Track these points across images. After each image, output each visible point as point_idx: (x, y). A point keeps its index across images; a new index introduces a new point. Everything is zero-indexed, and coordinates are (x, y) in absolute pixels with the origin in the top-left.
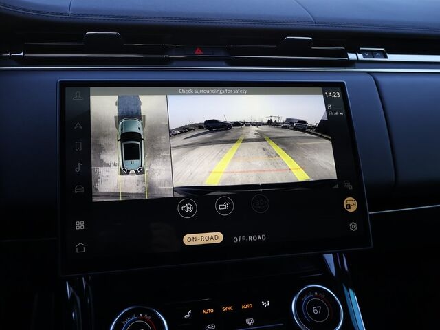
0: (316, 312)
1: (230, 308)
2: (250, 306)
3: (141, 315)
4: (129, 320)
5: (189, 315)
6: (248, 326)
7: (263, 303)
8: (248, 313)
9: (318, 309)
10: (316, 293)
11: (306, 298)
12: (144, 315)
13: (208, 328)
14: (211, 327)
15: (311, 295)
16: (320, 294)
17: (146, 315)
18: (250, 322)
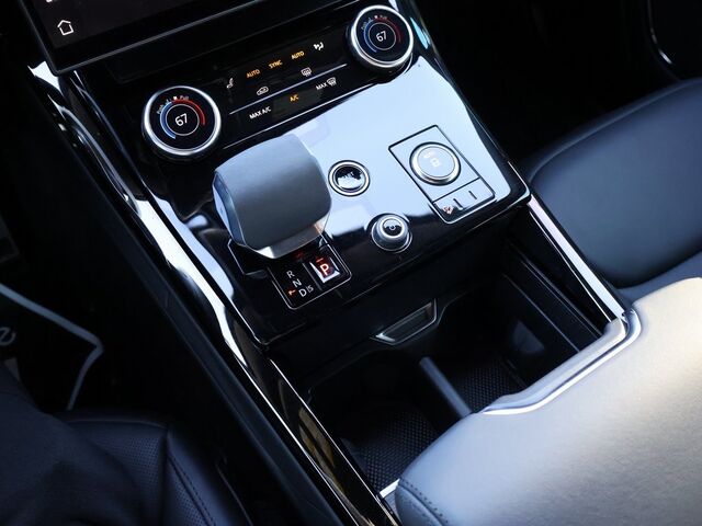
0: (380, 39)
1: (278, 63)
2: (301, 53)
3: (175, 98)
4: (162, 109)
5: (231, 84)
6: (305, 78)
7: (316, 46)
8: (302, 63)
9: (383, 35)
11: (366, 25)
12: (178, 98)
13: (260, 92)
14: (263, 90)
15: (370, 21)
16: (381, 16)
17: (182, 97)
18: (307, 72)
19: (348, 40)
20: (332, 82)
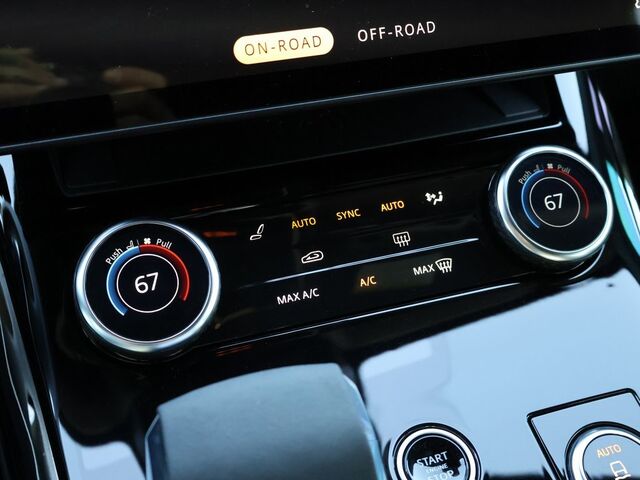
0: (551, 205)
1: (353, 214)
2: (400, 204)
3: (147, 241)
4: (118, 256)
5: (259, 234)
6: (398, 249)
7: (429, 197)
9: (556, 200)
10: (550, 166)
11: (528, 178)
12: (153, 242)
13: (308, 259)
14: (314, 257)
15: (538, 171)
16: (559, 167)
17: (159, 241)
18: (402, 239)
19: (490, 196)
20: (445, 266)
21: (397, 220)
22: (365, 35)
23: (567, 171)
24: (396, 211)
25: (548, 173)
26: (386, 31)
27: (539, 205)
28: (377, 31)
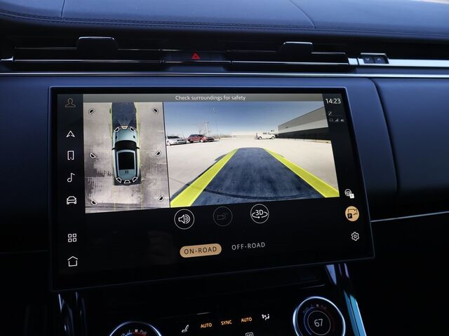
0: (317, 324)
2: (250, 319)
3: (136, 331)
5: (186, 330)
7: (263, 316)
9: (320, 322)
10: (317, 305)
11: (307, 311)
12: (139, 331)
15: (312, 308)
16: (322, 306)
17: (141, 331)
21: (248, 327)
22: (235, 247)
23: (325, 308)
24: (248, 322)
25: (316, 309)
26: (244, 246)
27: (312, 324)
28: (240, 246)
